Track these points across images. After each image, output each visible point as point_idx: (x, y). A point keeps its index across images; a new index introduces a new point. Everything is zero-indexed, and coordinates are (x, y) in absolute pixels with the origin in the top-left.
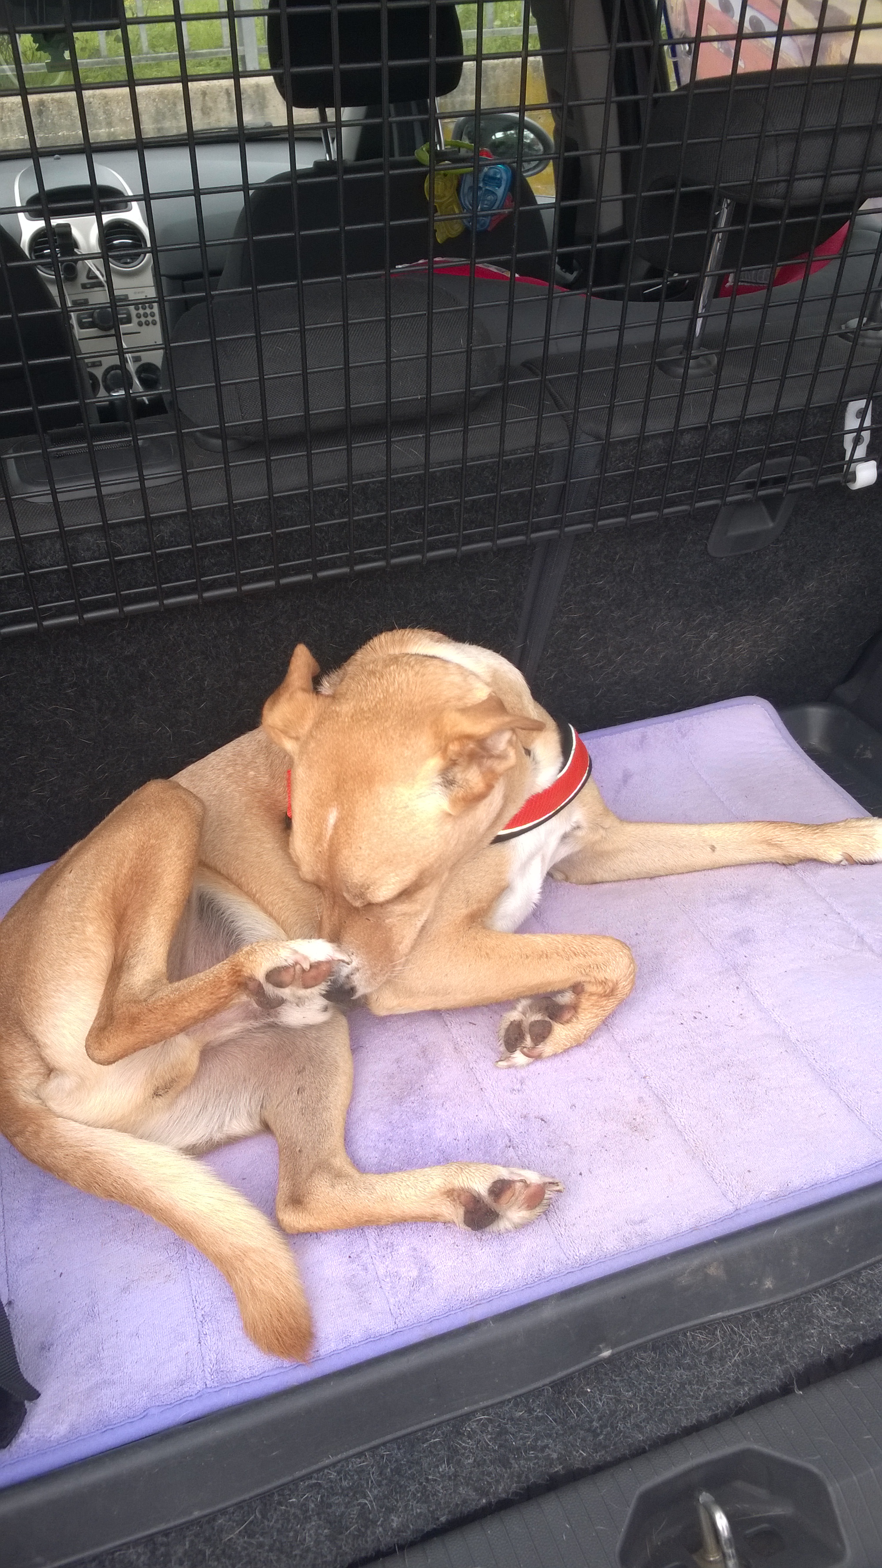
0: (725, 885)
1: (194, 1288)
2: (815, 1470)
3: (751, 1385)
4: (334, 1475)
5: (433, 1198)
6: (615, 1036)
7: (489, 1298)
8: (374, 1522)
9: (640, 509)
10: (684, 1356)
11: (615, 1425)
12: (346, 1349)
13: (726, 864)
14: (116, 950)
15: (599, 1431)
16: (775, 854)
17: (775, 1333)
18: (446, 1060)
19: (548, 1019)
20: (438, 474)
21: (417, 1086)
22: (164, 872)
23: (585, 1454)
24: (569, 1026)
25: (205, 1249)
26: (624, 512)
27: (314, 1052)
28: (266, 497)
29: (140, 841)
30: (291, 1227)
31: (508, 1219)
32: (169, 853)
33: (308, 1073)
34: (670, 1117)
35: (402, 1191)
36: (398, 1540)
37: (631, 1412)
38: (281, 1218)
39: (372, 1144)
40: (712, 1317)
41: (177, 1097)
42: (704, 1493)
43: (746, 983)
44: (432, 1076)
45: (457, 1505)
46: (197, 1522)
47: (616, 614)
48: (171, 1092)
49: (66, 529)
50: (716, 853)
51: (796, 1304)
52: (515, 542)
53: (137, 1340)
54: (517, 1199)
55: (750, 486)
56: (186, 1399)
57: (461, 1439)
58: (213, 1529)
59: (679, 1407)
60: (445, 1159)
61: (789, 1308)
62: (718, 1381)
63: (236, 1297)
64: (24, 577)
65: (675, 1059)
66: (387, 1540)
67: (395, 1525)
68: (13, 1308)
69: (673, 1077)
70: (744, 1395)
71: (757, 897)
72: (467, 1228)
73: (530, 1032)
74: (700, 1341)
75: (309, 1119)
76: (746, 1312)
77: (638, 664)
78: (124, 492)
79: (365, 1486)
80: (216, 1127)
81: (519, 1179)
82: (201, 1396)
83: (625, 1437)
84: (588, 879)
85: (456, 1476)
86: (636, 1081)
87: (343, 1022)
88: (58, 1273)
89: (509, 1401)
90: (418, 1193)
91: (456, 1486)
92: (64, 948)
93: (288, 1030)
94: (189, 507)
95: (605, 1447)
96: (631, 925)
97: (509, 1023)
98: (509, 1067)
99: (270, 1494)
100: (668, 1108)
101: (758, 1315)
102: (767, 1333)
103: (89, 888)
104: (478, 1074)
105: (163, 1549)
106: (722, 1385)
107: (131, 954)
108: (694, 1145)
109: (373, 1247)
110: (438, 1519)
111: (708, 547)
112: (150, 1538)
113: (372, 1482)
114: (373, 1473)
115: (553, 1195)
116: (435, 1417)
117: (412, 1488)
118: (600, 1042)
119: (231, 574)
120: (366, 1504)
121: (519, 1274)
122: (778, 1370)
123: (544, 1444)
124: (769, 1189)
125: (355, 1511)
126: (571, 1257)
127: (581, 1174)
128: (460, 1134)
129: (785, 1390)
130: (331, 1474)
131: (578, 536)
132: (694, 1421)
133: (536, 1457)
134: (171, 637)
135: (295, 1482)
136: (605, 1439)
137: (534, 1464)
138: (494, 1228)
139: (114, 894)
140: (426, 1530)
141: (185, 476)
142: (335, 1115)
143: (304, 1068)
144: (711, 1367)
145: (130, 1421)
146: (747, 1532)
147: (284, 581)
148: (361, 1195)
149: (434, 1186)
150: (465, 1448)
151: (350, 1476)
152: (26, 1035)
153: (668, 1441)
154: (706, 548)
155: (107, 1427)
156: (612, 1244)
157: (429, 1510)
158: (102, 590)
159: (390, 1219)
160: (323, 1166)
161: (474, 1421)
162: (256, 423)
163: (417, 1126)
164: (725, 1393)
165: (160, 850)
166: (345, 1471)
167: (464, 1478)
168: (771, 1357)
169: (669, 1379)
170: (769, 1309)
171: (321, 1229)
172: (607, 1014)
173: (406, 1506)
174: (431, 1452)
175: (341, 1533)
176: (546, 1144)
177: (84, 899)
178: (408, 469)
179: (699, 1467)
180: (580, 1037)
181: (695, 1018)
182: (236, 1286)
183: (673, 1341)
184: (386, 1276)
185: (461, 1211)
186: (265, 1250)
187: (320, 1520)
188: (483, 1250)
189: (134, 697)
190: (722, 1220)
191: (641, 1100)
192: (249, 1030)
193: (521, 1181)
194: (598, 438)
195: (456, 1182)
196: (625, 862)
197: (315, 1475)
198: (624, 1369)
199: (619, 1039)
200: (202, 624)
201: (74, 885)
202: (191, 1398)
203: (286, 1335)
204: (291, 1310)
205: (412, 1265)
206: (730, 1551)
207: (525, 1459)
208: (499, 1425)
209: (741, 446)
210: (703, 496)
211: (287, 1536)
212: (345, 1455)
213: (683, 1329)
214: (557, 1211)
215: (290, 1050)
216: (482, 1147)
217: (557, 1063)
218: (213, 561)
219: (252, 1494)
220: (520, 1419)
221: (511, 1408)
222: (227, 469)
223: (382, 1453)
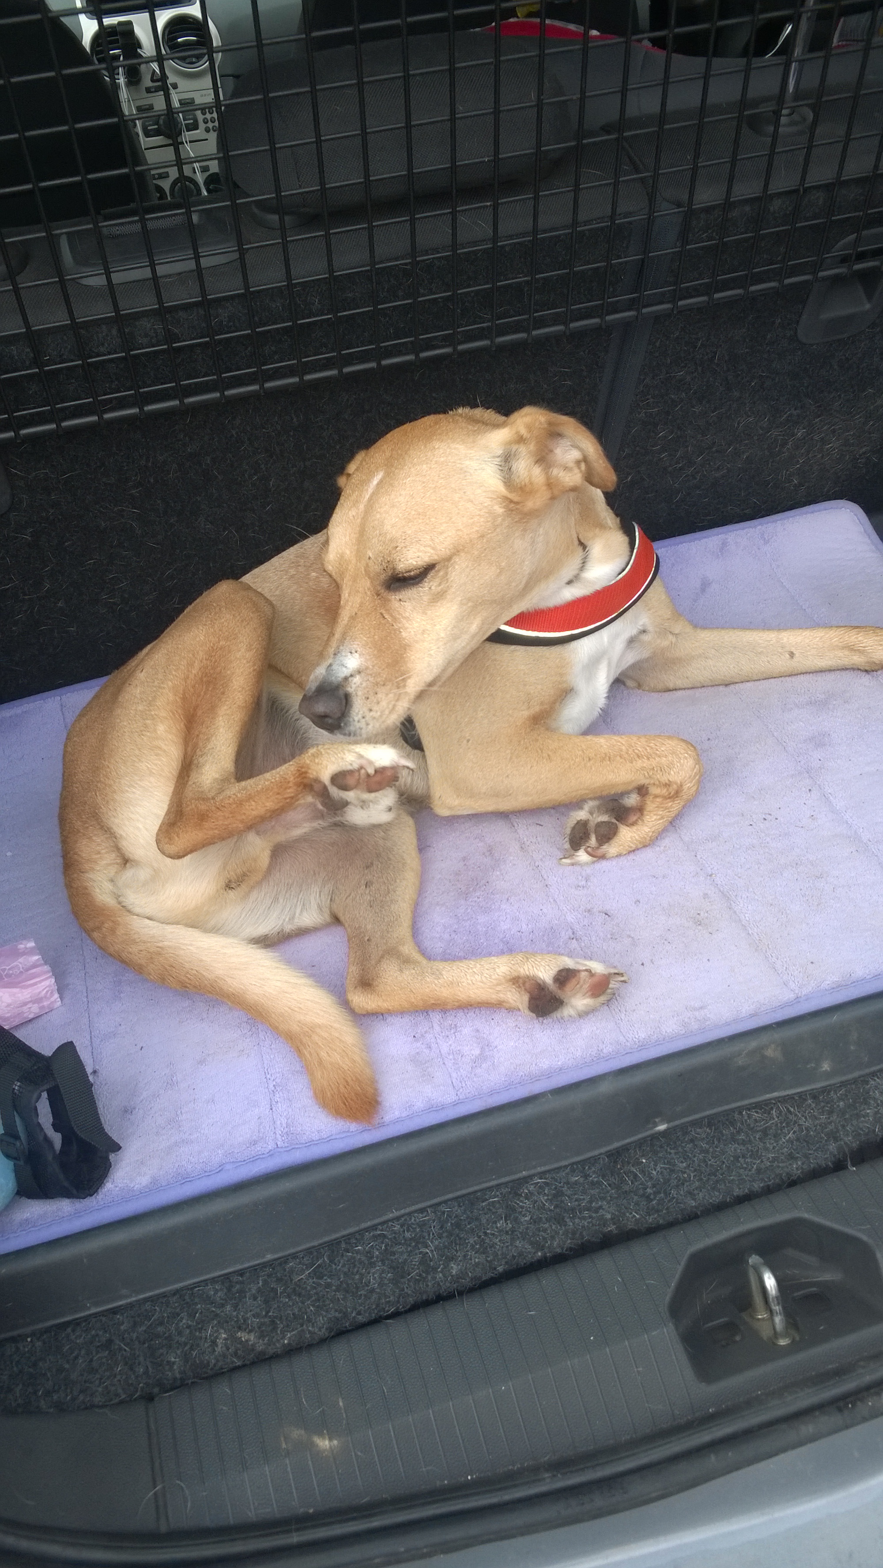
0: (803, 691)
1: (266, 1062)
2: (865, 1238)
3: (804, 1159)
4: (397, 1228)
5: (498, 985)
6: (683, 837)
7: (548, 1074)
8: (435, 1269)
9: (725, 286)
10: (738, 1132)
11: (668, 1192)
12: (410, 1117)
13: (804, 671)
14: (186, 750)
15: (652, 1197)
16: (857, 659)
17: (831, 1112)
18: (512, 858)
19: (614, 821)
20: (507, 249)
21: (483, 882)
22: (233, 673)
23: (638, 1216)
24: (635, 828)
25: (277, 1028)
26: (708, 290)
27: (381, 849)
28: (327, 276)
29: (211, 642)
30: (359, 1007)
31: (572, 1006)
32: (239, 655)
33: (375, 869)
34: (735, 912)
35: (468, 977)
36: (458, 1286)
37: (685, 1180)
38: (350, 999)
39: (438, 936)
40: (768, 1096)
41: (249, 892)
42: (754, 1256)
43: (819, 786)
44: (498, 873)
45: (514, 1257)
46: (270, 1264)
47: (697, 409)
48: (243, 886)
49: (121, 313)
50: (795, 659)
51: (853, 1086)
52: (590, 325)
53: (213, 1106)
54: (581, 987)
55: (844, 260)
56: (257, 1157)
57: (519, 1199)
58: (285, 1270)
59: (732, 1178)
60: (509, 949)
61: (846, 1090)
62: (771, 1155)
63: (307, 1069)
64: (82, 366)
65: (742, 858)
66: (446, 1286)
67: (454, 1272)
68: (98, 1076)
69: (740, 875)
70: (797, 1169)
71: (834, 703)
72: (531, 1014)
73: (596, 832)
74: (756, 1120)
75: (377, 911)
76: (802, 1092)
77: (720, 466)
78: (180, 274)
79: (427, 1237)
80: (287, 919)
81: (584, 968)
82: (272, 1155)
83: (677, 1203)
84: (661, 686)
85: (513, 1232)
86: (702, 878)
87: (410, 821)
88: (139, 1047)
89: (566, 1167)
90: (484, 979)
91: (513, 1239)
92: (137, 745)
93: (354, 828)
94: (247, 287)
95: (658, 1211)
96: (704, 730)
97: (576, 822)
98: (573, 865)
99: (336, 1243)
100: (733, 904)
101: (815, 1097)
102: (823, 1113)
103: (160, 687)
104: (543, 872)
105: (238, 1286)
106: (775, 1159)
107: (201, 753)
108: (758, 938)
109: (437, 1028)
110: (495, 1269)
111: (799, 331)
112: (227, 1276)
113: (433, 1234)
114: (434, 1227)
115: (617, 985)
116: (493, 1180)
117: (471, 1241)
118: (666, 842)
119: (293, 362)
120: (427, 1253)
121: (579, 1054)
122: (833, 1147)
123: (597, 1205)
124: (832, 979)
125: (417, 1259)
126: (630, 1040)
127: (643, 964)
128: (524, 926)
129: (839, 1166)
130: (395, 1227)
131: (657, 318)
132: (746, 1191)
133: (590, 1217)
134: (234, 432)
135: (361, 1232)
136: (658, 1204)
137: (588, 1223)
138: (557, 1014)
139: (184, 694)
140: (484, 1278)
141: (242, 252)
142: (403, 907)
143: (372, 864)
144: (764, 1143)
145: (207, 1174)
146: (795, 1294)
147: (347, 370)
148: (428, 980)
149: (500, 974)
150: (522, 1207)
151: (413, 1228)
152: (102, 827)
153: (720, 1208)
154: (796, 333)
155: (185, 1179)
156: (671, 1027)
157: (487, 1261)
158: (162, 381)
159: (456, 1004)
160: (392, 952)
161: (532, 1184)
162: (313, 191)
163: (482, 919)
164: (779, 1167)
165: (229, 652)
166: (408, 1224)
167: (521, 1233)
168: (825, 1135)
169: (723, 1153)
170: (825, 1090)
171: (389, 1010)
172: (673, 815)
173: (465, 1256)
174: (490, 1210)
175: (403, 1277)
176: (609, 936)
177: (154, 699)
178: (475, 243)
179: (749, 1233)
180: (646, 838)
181: (765, 819)
182: (306, 1060)
183: (728, 1118)
184: (449, 1054)
185: (526, 998)
186: (331, 1027)
187: (384, 1265)
188: (545, 1032)
189: (199, 499)
190: (782, 1007)
191: (706, 896)
192: (317, 830)
193: (586, 970)
194: (679, 205)
195: (522, 970)
196: (699, 669)
197: (380, 1227)
198: (678, 1143)
199: (686, 839)
200: (265, 419)
201: (146, 684)
202: (264, 1156)
203: (351, 1100)
204: (357, 1079)
205: (475, 1045)
206: (777, 1308)
207: (579, 1218)
208: (556, 1188)
209: (836, 213)
210: (794, 271)
211: (353, 1279)
212: (408, 1210)
213: (739, 1107)
214: (618, 998)
215: (358, 846)
216: (545, 938)
217: (623, 861)
218: (273, 348)
219: (321, 1241)
220: (576, 1183)
221: (567, 1174)
222: (285, 245)
223: (443, 1209)
